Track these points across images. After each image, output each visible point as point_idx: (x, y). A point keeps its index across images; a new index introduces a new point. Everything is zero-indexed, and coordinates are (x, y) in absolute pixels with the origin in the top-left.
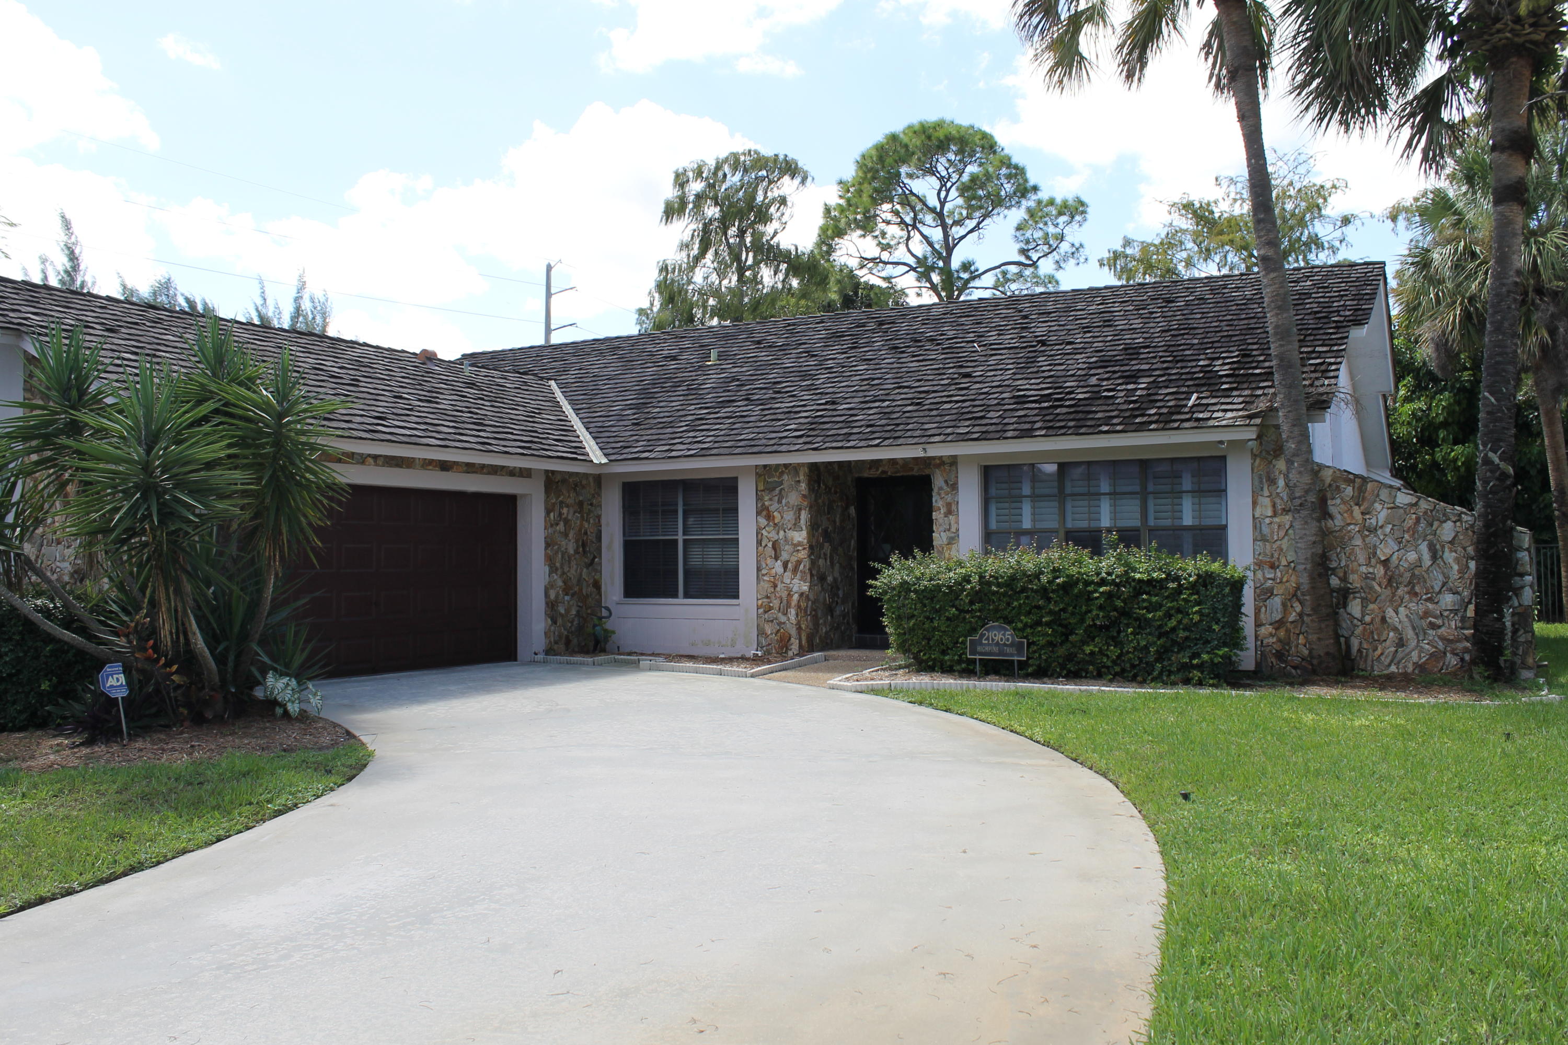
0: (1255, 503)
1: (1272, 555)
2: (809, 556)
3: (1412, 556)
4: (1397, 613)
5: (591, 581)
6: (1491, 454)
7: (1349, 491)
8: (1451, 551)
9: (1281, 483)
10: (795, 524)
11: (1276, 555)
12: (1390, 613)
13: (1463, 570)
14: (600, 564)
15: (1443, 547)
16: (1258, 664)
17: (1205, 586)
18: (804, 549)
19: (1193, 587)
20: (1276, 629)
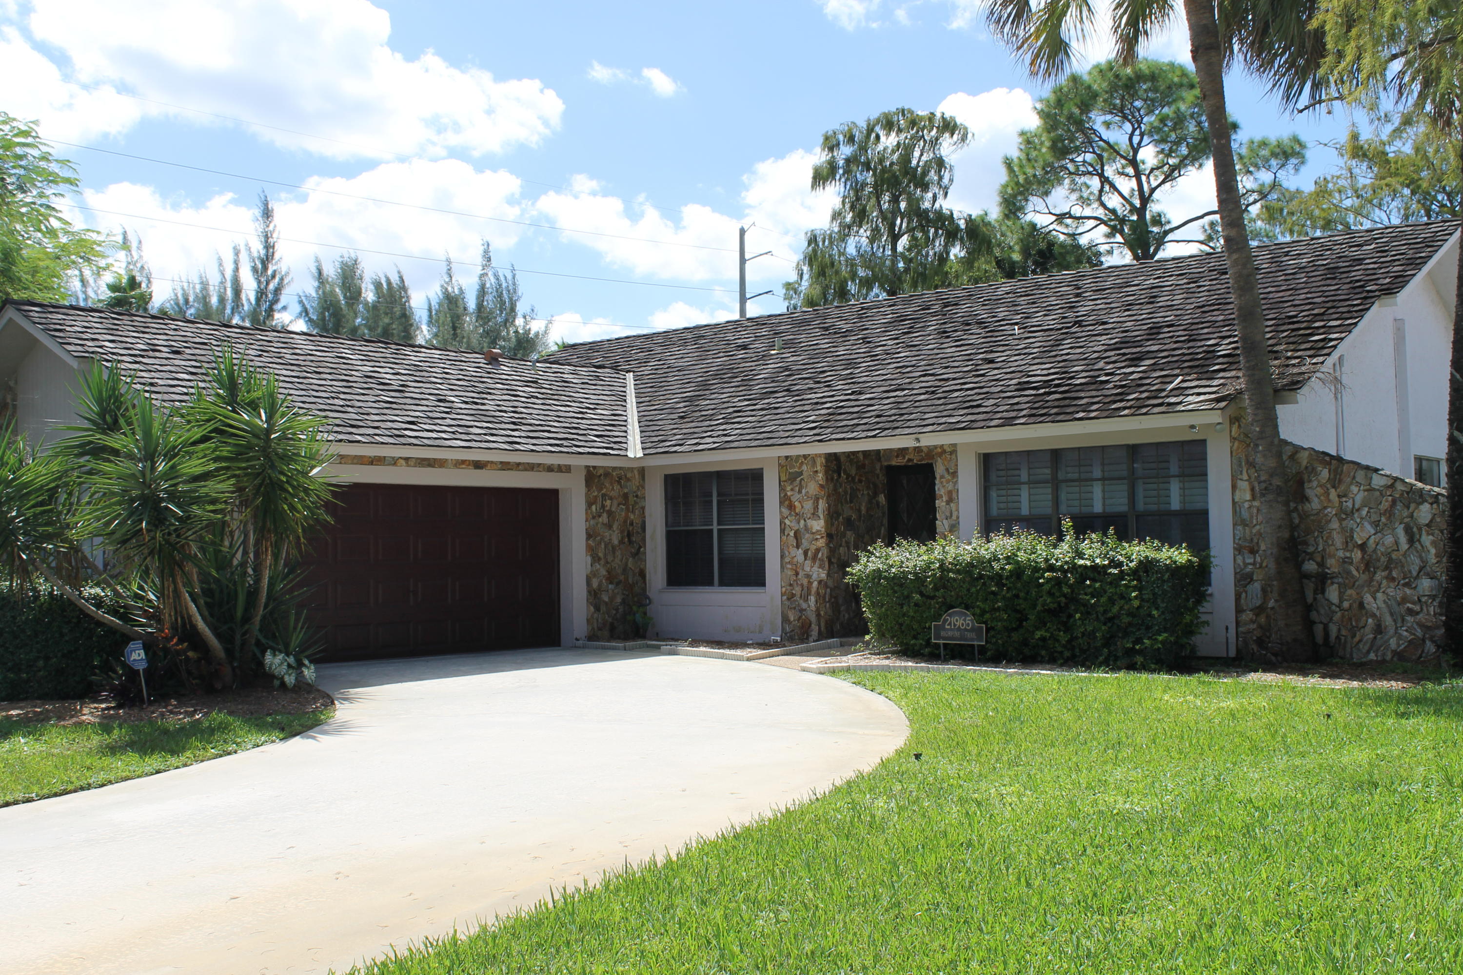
0: (1234, 487)
1: (1252, 540)
2: (827, 545)
3: (1389, 540)
4: (1375, 599)
5: (637, 571)
6: (1456, 433)
7: (1325, 474)
8: (1428, 534)
10: (813, 514)
11: (1255, 540)
12: (1368, 598)
13: (1440, 554)
14: (645, 553)
15: (1420, 529)
16: (1238, 651)
17: (1146, 572)
18: (822, 537)
19: (1135, 572)
20: (1257, 615)
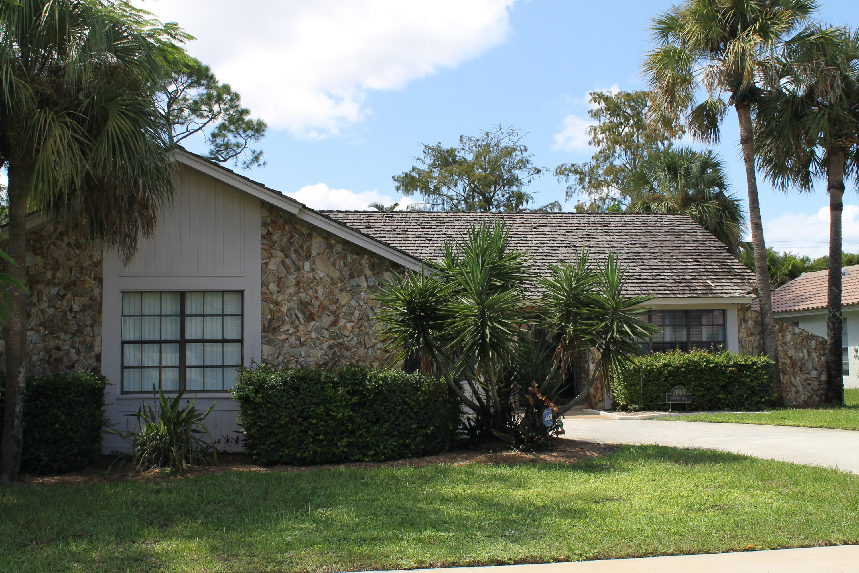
0: (739, 331)
3: (801, 355)
4: (795, 379)
6: (836, 313)
7: (777, 327)
8: (815, 353)
9: (750, 322)
12: (793, 379)
13: (819, 359)
15: (812, 351)
